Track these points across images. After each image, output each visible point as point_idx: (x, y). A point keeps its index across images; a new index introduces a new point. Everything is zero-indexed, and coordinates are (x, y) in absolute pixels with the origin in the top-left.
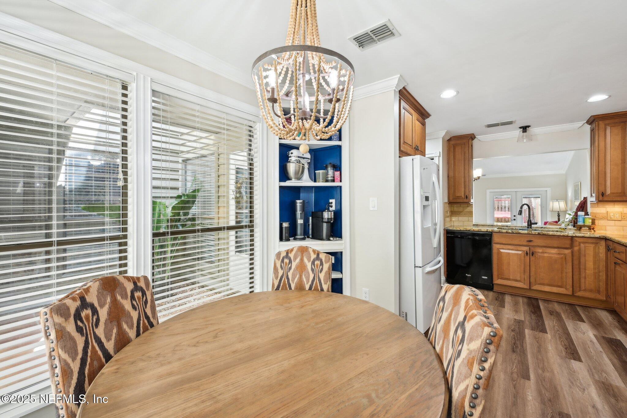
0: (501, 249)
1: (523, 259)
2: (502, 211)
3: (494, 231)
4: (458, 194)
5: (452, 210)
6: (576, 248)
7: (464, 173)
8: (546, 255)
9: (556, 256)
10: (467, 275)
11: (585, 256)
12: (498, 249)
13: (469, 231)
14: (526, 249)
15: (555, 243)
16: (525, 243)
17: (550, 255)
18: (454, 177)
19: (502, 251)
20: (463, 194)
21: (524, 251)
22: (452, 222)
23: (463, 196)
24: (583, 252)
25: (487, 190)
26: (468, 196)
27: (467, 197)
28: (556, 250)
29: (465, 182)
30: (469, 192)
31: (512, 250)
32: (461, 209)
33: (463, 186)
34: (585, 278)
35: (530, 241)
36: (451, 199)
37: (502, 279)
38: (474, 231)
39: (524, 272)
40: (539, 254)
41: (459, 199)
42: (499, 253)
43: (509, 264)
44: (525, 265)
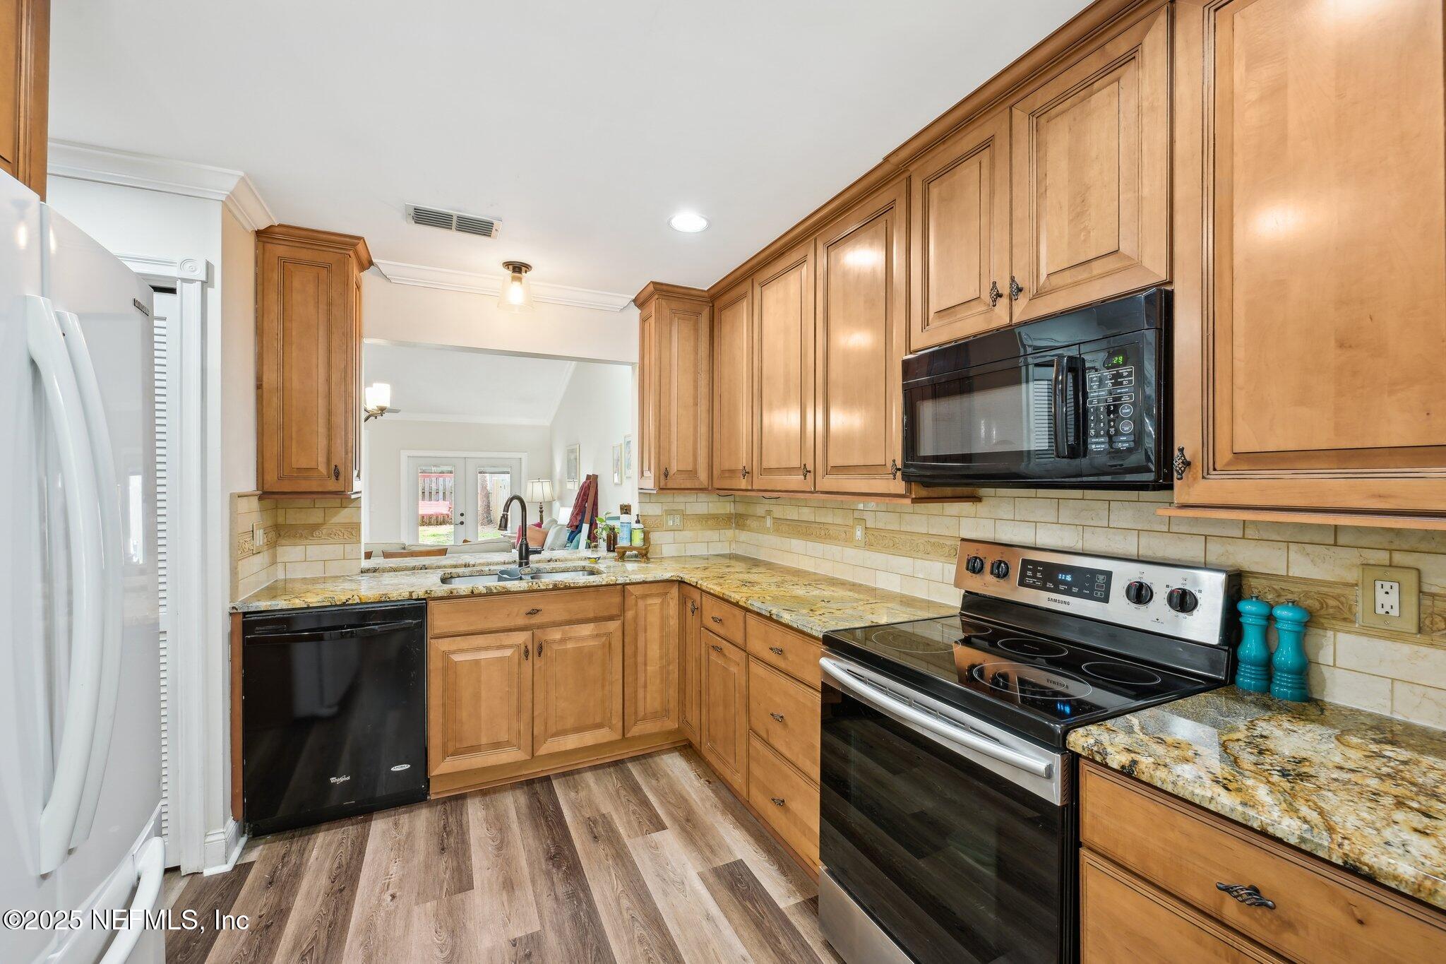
0: (454, 652)
1: (516, 670)
2: (430, 499)
3: (433, 595)
4: (298, 460)
5: (281, 520)
6: (630, 614)
7: (328, 380)
8: (570, 645)
9: (592, 643)
10: (333, 780)
11: (646, 631)
12: (446, 655)
13: (344, 604)
14: (521, 638)
15: (589, 606)
16: (521, 621)
17: (580, 645)
18: (283, 389)
19: (457, 658)
20: (322, 459)
21: (518, 646)
22: (280, 567)
23: (322, 468)
24: (641, 623)
25: (401, 451)
26: (342, 469)
27: (337, 475)
28: (592, 625)
29: (329, 413)
30: (346, 453)
31: (487, 648)
32: (315, 517)
33: (322, 430)
34: (645, 686)
35: (534, 612)
36: (271, 477)
37: (456, 753)
38: (362, 603)
39: (519, 712)
40: (555, 647)
41: (306, 478)
42: (449, 667)
43: (477, 697)
44: (519, 687)
